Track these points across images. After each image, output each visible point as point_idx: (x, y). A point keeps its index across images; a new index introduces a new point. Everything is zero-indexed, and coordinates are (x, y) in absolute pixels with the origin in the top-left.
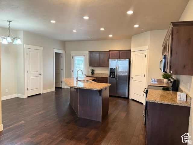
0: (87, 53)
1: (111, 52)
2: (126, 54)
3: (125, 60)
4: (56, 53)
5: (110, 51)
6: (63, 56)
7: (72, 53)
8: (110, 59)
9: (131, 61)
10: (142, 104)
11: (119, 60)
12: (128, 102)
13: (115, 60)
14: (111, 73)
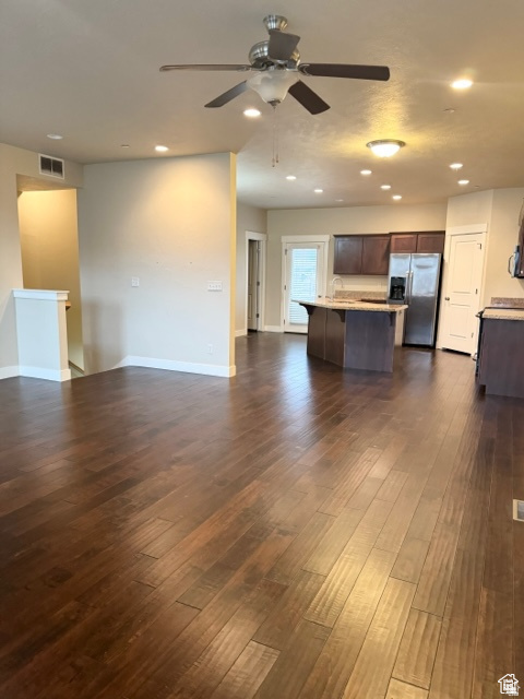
0: (326, 238)
1: (394, 237)
2: (433, 242)
3: (432, 256)
4: (250, 241)
5: (391, 234)
6: (261, 250)
7: (284, 239)
8: (392, 255)
9: (446, 258)
10: (469, 355)
11: (416, 257)
12: (434, 355)
13: (405, 258)
14: (393, 288)
